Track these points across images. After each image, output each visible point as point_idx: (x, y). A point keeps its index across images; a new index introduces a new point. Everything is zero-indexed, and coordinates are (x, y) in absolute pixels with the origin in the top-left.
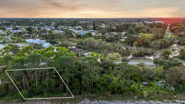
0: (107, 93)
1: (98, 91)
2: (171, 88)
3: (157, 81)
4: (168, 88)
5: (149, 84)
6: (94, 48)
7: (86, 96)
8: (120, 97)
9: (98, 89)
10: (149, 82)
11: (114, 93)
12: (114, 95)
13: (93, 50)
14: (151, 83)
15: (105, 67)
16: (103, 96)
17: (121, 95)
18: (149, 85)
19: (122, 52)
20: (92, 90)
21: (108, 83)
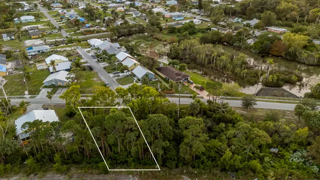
0: (215, 171)
1: (202, 166)
2: (313, 167)
3: (295, 151)
4: (308, 165)
5: (280, 154)
6: (198, 61)
7: (185, 171)
8: (233, 177)
9: (203, 162)
10: (281, 149)
11: (225, 171)
12: (224, 173)
13: (195, 68)
14: (284, 152)
15: (214, 117)
16: (208, 173)
17: (235, 173)
18: (279, 156)
19: (245, 75)
20: (193, 164)
21: (217, 155)
